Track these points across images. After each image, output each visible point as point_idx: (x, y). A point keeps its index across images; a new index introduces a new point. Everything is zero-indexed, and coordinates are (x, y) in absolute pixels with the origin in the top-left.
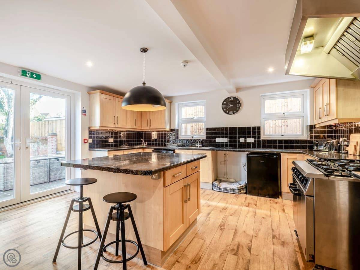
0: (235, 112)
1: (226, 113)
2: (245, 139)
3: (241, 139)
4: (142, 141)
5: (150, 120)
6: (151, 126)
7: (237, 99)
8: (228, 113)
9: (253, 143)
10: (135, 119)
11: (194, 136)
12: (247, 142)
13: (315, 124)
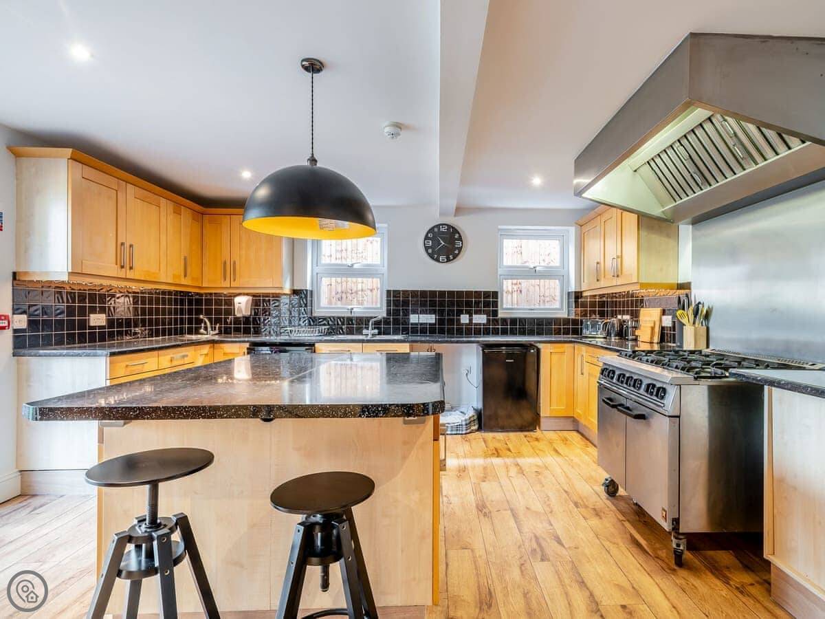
0: (451, 257)
1: (432, 257)
2: (471, 315)
3: (462, 316)
4: (201, 321)
5: (235, 263)
6: (235, 280)
7: (455, 231)
8: (437, 260)
9: (484, 325)
10: (185, 259)
11: (355, 310)
12: (474, 322)
13: (582, 290)
